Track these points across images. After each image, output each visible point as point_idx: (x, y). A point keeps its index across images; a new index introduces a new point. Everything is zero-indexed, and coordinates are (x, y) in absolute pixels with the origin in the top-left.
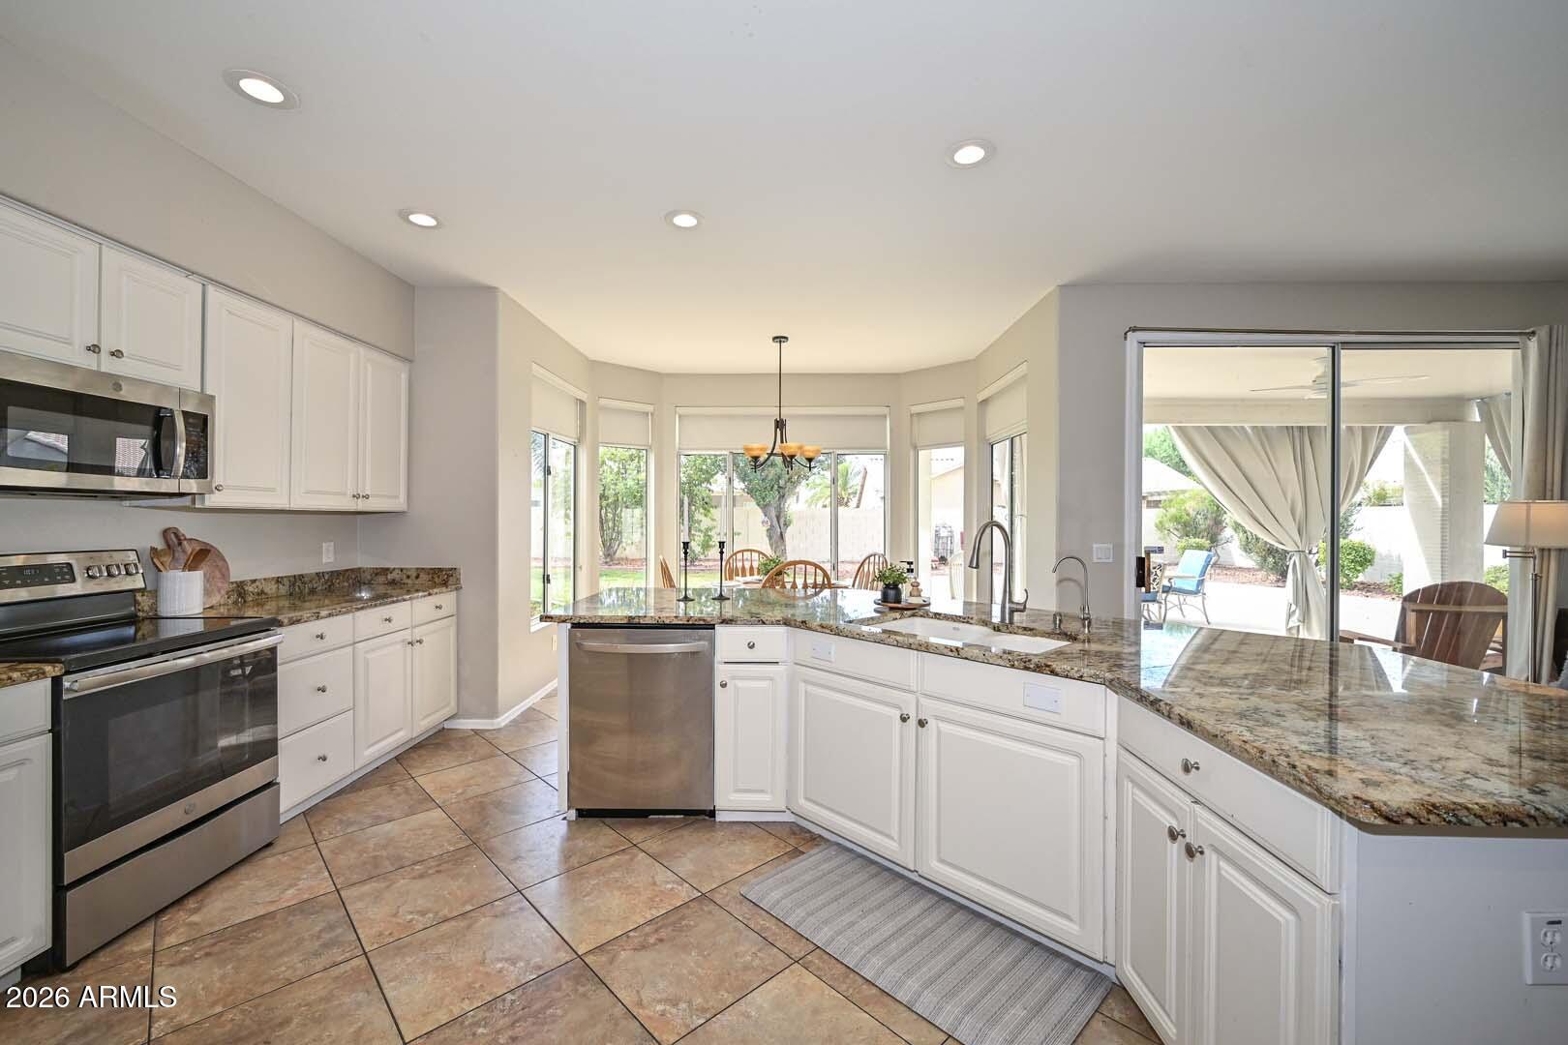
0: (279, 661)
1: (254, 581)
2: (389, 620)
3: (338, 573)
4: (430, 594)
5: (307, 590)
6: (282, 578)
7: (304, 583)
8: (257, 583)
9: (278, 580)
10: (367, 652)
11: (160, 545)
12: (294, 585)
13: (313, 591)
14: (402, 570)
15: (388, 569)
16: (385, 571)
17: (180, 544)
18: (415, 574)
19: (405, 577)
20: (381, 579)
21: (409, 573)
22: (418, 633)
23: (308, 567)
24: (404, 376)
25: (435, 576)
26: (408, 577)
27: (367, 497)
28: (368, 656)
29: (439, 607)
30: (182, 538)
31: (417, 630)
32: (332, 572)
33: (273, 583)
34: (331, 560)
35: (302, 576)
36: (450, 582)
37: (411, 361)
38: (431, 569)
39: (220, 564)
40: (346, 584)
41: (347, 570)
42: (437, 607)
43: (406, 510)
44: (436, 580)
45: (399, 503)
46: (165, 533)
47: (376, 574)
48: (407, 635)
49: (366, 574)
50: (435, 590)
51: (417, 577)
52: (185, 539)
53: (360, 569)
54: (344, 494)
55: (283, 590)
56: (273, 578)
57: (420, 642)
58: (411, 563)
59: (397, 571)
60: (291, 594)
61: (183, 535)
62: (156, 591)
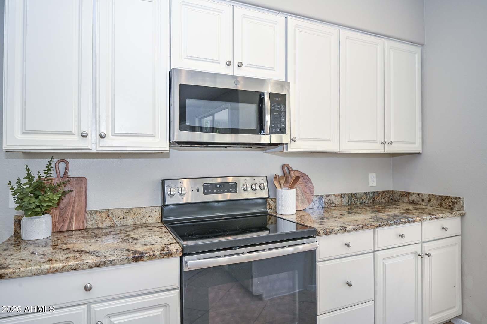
0: (318, 259)
1: (328, 196)
2: (401, 236)
3: (378, 194)
4: (437, 218)
5: (359, 203)
6: (344, 195)
7: (357, 199)
8: (330, 197)
9: (342, 196)
10: (384, 259)
11: (280, 173)
12: (351, 199)
13: (362, 204)
14: (418, 194)
15: (409, 193)
16: (408, 194)
17: (290, 173)
18: (427, 199)
19: (420, 200)
20: (405, 199)
21: (423, 198)
22: (427, 248)
23: (360, 189)
24: (418, 57)
25: (443, 202)
26: (423, 200)
27: (390, 143)
28: (387, 262)
29: (444, 229)
30: (291, 170)
31: (425, 245)
32: (374, 192)
33: (339, 197)
34: (375, 184)
35: (355, 194)
36: (455, 208)
37: (422, 45)
38: (440, 196)
39: (310, 185)
40: (383, 201)
41: (384, 192)
42: (443, 228)
43: (421, 151)
44: (444, 205)
45: (416, 148)
46: (283, 167)
47: (402, 196)
48: (417, 248)
49: (396, 195)
50: (441, 215)
51: (430, 201)
52: (292, 170)
53: (393, 191)
54: (375, 142)
55: (345, 202)
56: (339, 195)
57: (428, 255)
58: (426, 191)
59: (415, 195)
60: (349, 205)
61: (291, 168)
62: (275, 199)
